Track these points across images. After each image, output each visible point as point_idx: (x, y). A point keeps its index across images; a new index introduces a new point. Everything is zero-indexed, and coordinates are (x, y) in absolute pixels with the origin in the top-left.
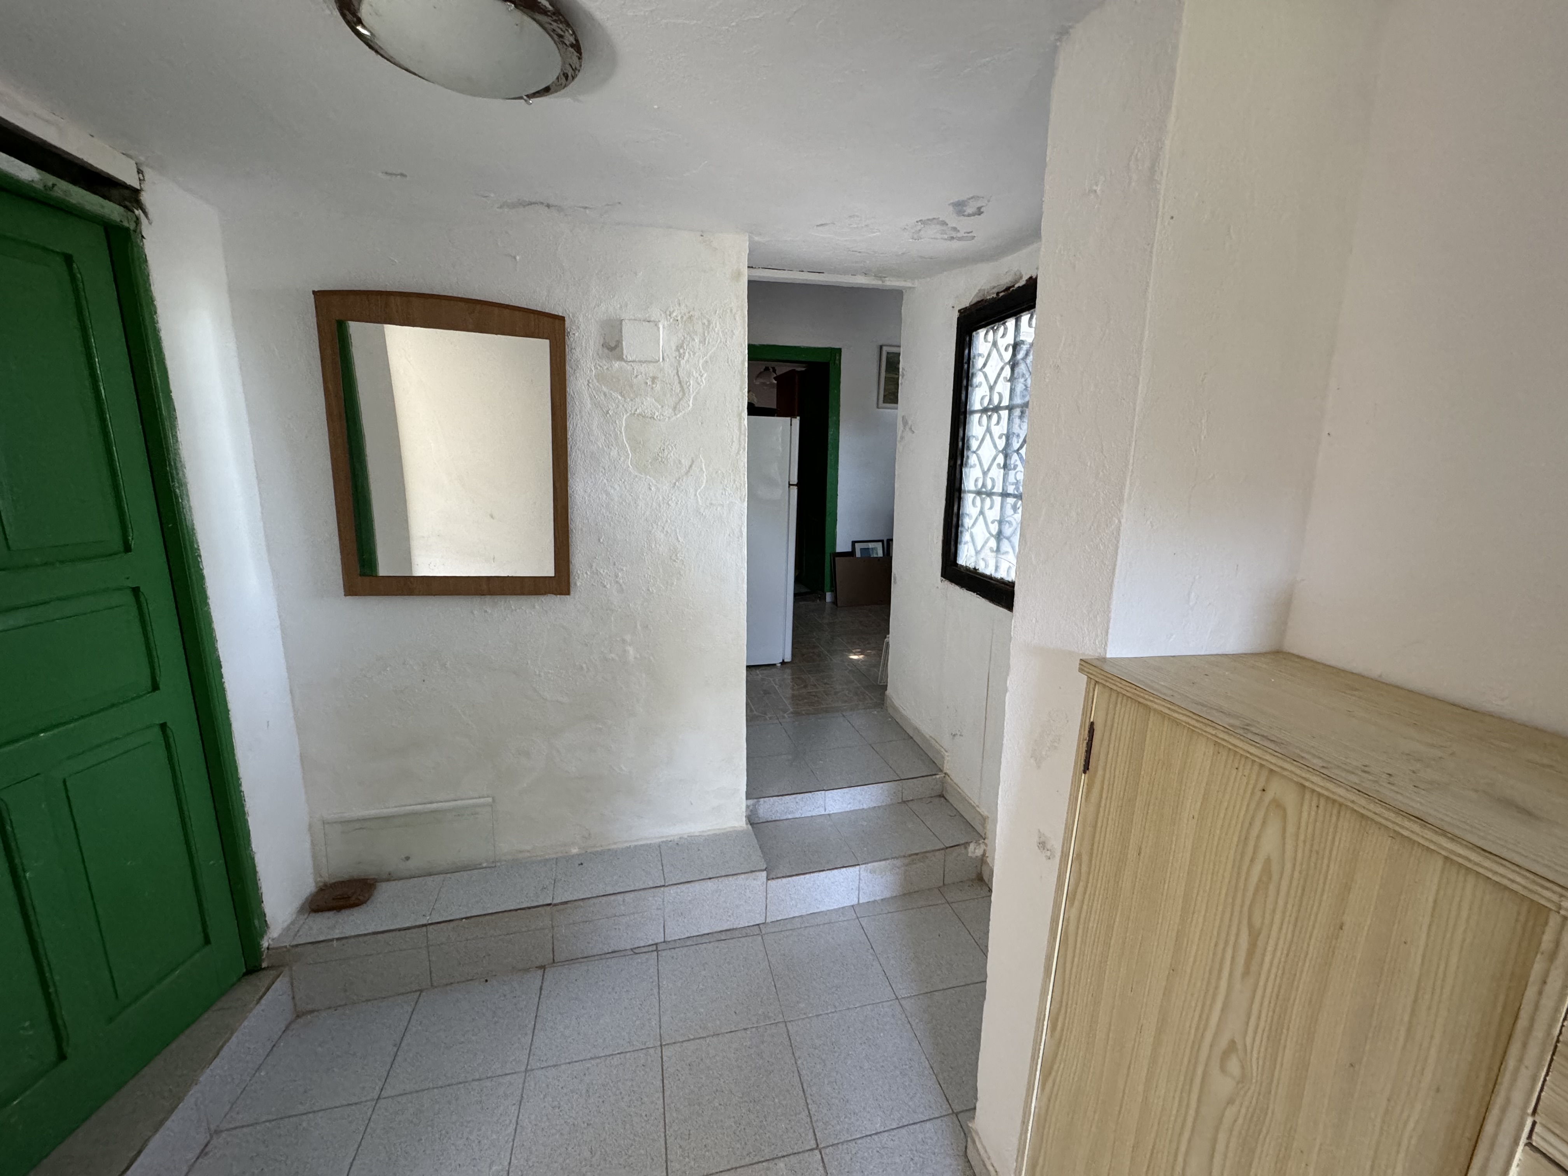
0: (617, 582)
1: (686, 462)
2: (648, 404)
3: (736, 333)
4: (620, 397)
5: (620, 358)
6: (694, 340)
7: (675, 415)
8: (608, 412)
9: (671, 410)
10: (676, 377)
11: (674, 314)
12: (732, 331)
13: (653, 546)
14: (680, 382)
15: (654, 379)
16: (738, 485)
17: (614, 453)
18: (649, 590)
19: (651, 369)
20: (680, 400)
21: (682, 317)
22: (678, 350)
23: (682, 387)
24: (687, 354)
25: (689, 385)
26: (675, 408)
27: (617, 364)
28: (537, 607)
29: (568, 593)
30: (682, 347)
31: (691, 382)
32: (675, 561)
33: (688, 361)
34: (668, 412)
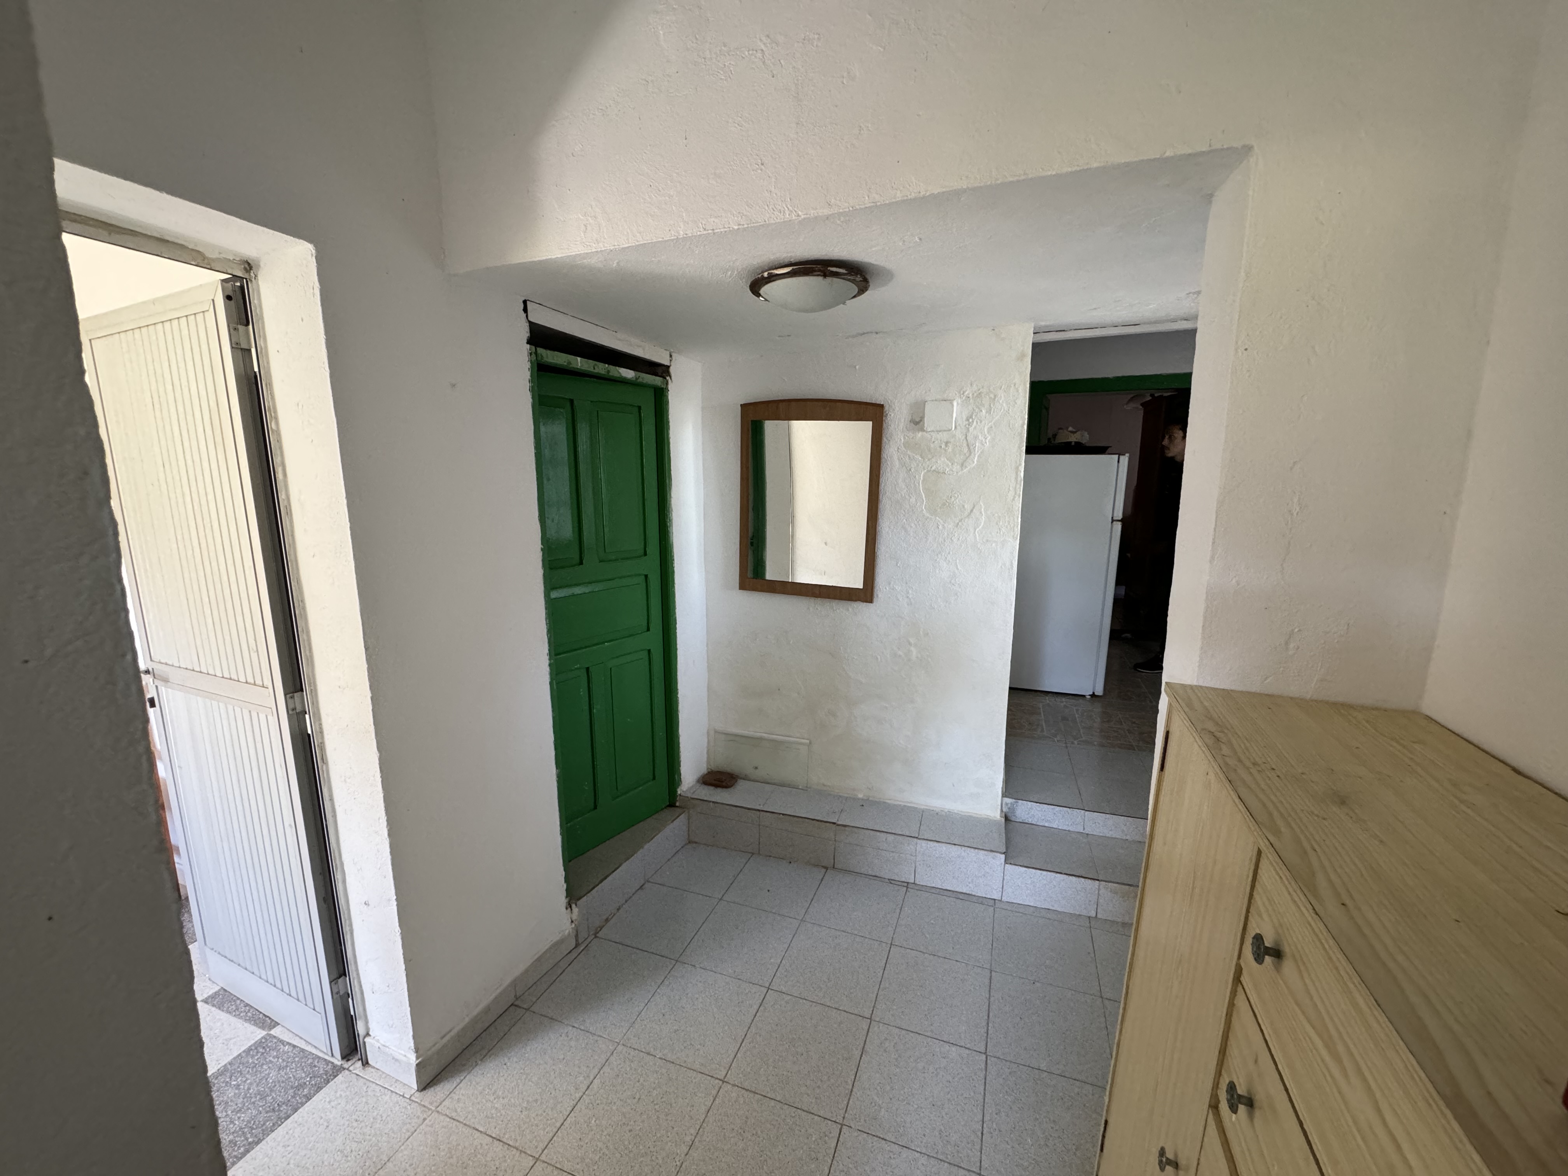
0: (908, 597)
1: (968, 507)
2: (941, 463)
3: (1019, 402)
4: (920, 459)
5: (922, 430)
6: (981, 411)
7: (962, 470)
8: (910, 470)
9: (958, 467)
10: (965, 441)
11: (967, 393)
12: (1015, 401)
13: (937, 572)
14: (968, 445)
15: (947, 443)
16: (1012, 525)
17: (913, 500)
18: (931, 606)
19: (944, 436)
20: (967, 458)
21: (973, 394)
22: (968, 420)
23: (969, 448)
24: (975, 423)
25: (975, 447)
26: (962, 465)
27: (920, 434)
28: (850, 609)
29: (871, 601)
30: (971, 417)
31: (977, 445)
32: (953, 585)
33: (975, 428)
34: (956, 467)
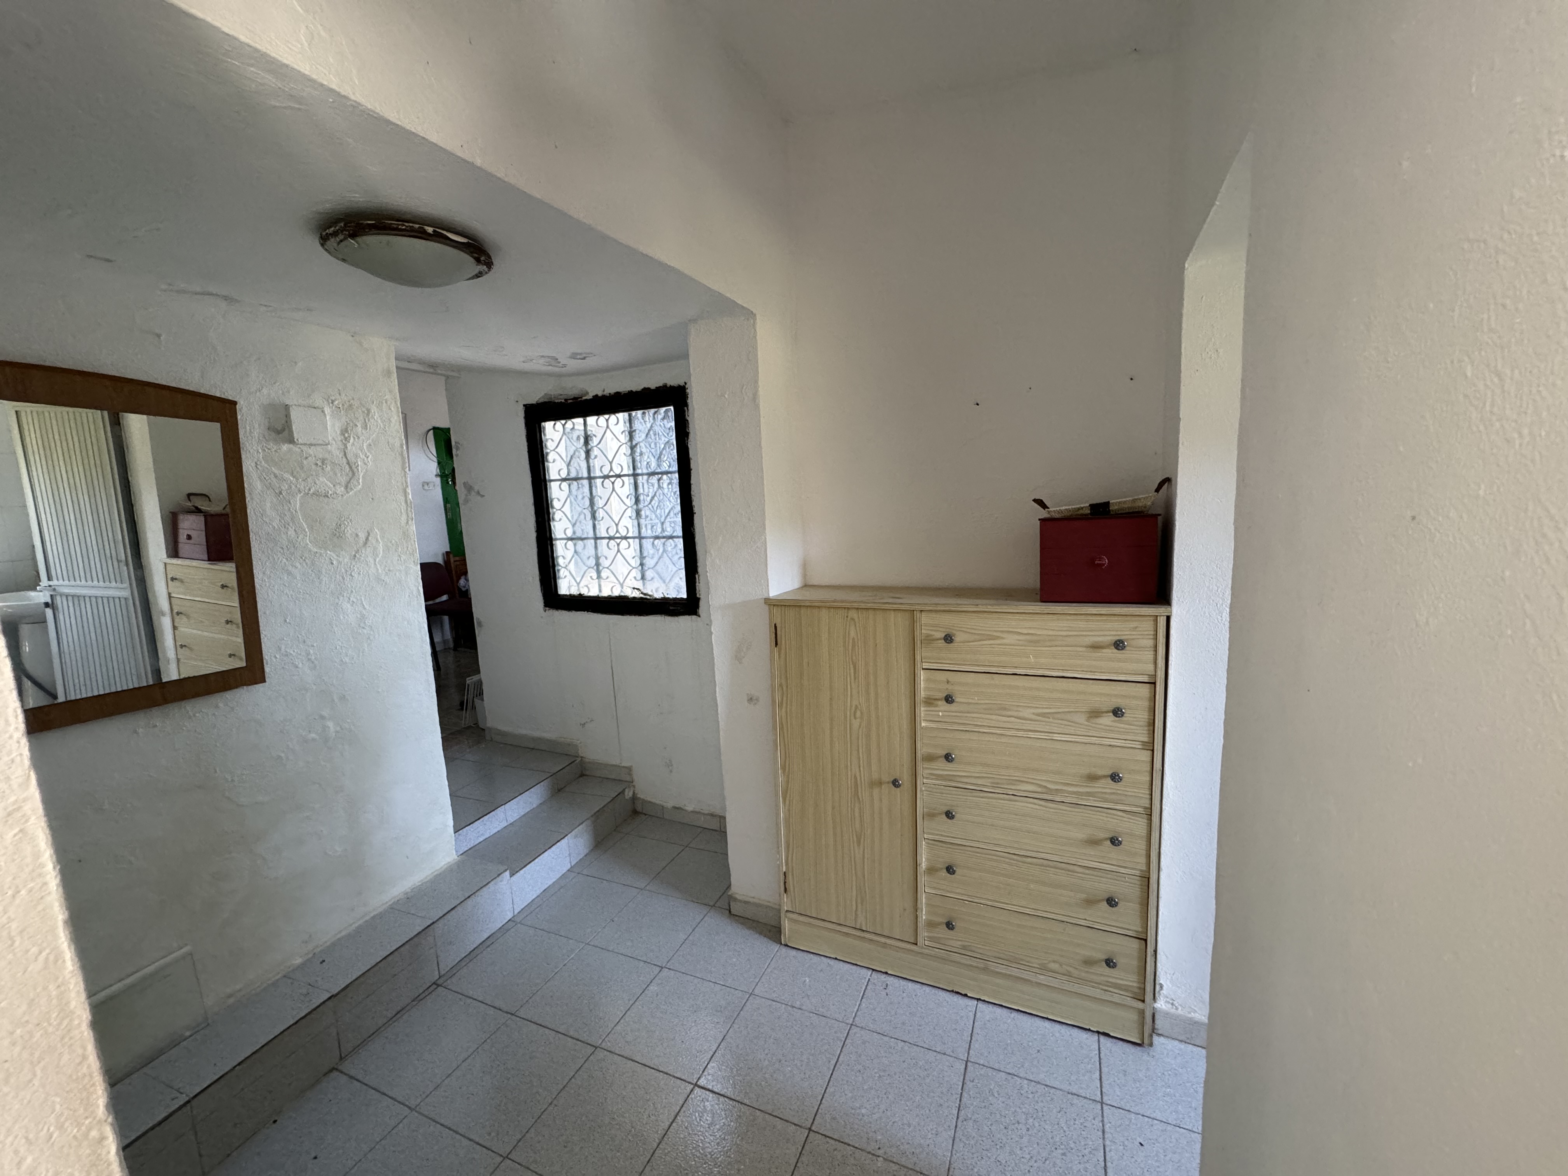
1: (362, 536)
2: (323, 482)
3: (393, 421)
4: (292, 479)
5: (291, 440)
6: (356, 425)
7: (348, 492)
8: (281, 493)
9: (342, 489)
10: (344, 459)
11: (337, 402)
12: (389, 419)
13: (342, 618)
14: (348, 463)
15: (323, 461)
16: (411, 551)
17: (291, 532)
18: (342, 661)
19: (318, 452)
20: (350, 479)
21: (343, 405)
22: (342, 434)
23: (351, 467)
24: (352, 438)
25: (358, 466)
26: (346, 487)
27: (285, 447)
29: (263, 680)
30: (346, 431)
31: (359, 463)
32: (364, 628)
33: (353, 444)
